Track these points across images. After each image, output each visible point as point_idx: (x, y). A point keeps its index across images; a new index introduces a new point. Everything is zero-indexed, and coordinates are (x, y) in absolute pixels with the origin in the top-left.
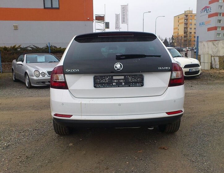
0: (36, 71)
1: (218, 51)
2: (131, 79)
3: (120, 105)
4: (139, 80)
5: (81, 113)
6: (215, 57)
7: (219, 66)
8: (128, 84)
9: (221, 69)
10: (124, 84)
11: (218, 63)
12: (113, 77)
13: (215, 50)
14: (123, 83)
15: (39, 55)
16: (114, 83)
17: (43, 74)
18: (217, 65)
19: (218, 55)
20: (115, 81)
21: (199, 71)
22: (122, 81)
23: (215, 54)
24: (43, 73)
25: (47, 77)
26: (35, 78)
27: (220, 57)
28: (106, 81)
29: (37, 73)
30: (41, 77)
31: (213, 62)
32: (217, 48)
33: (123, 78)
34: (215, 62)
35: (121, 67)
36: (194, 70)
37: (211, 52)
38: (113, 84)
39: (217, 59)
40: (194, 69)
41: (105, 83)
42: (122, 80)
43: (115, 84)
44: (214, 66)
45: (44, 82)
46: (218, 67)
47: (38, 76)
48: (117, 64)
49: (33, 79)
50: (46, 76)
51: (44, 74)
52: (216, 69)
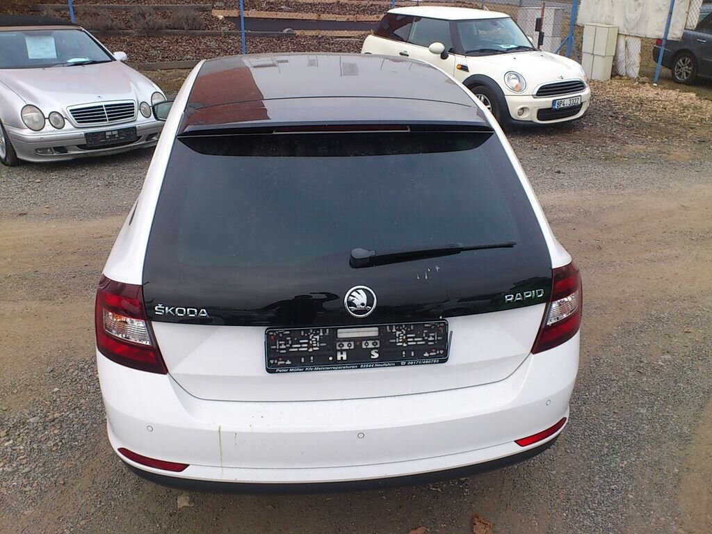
0: (29, 109)
1: (642, 19)
2: (403, 337)
3: (361, 436)
4: (431, 339)
5: (221, 458)
6: (630, 40)
7: (637, 70)
8: (392, 356)
9: (643, 83)
10: (376, 356)
11: (636, 59)
12: (339, 330)
13: (632, 16)
14: (373, 353)
15: (31, 34)
16: (342, 351)
17: (56, 118)
18: (633, 64)
19: (642, 33)
20: (346, 344)
21: (582, 103)
22: (371, 346)
23: (633, 29)
24: (57, 116)
25: (71, 130)
26: (27, 133)
27: (644, 40)
28: (310, 346)
29: (35, 115)
30: (49, 132)
31: (622, 56)
32: (639, 10)
33: (376, 334)
34: (628, 54)
35: (370, 303)
36: (567, 103)
37: (618, 22)
38: (339, 358)
39: (635, 47)
40: (566, 99)
41: (306, 355)
42: (370, 343)
43: (345, 358)
44: (622, 70)
45: (61, 149)
46: (634, 72)
47: (37, 127)
48: (354, 294)
49: (20, 139)
50: (68, 126)
51: (61, 119)
52: (629, 79)
